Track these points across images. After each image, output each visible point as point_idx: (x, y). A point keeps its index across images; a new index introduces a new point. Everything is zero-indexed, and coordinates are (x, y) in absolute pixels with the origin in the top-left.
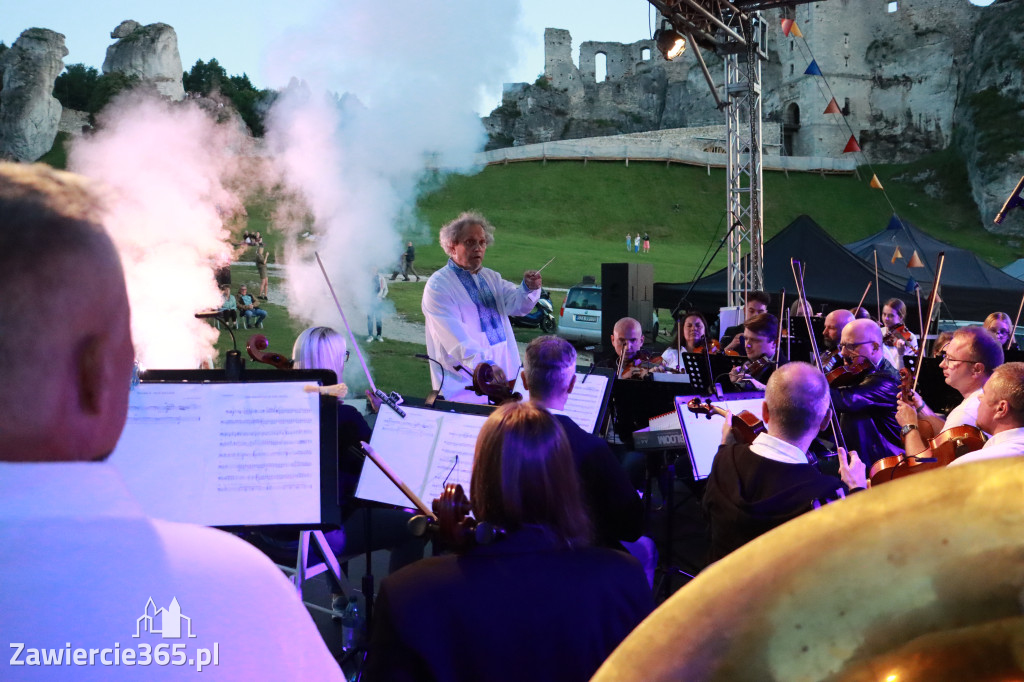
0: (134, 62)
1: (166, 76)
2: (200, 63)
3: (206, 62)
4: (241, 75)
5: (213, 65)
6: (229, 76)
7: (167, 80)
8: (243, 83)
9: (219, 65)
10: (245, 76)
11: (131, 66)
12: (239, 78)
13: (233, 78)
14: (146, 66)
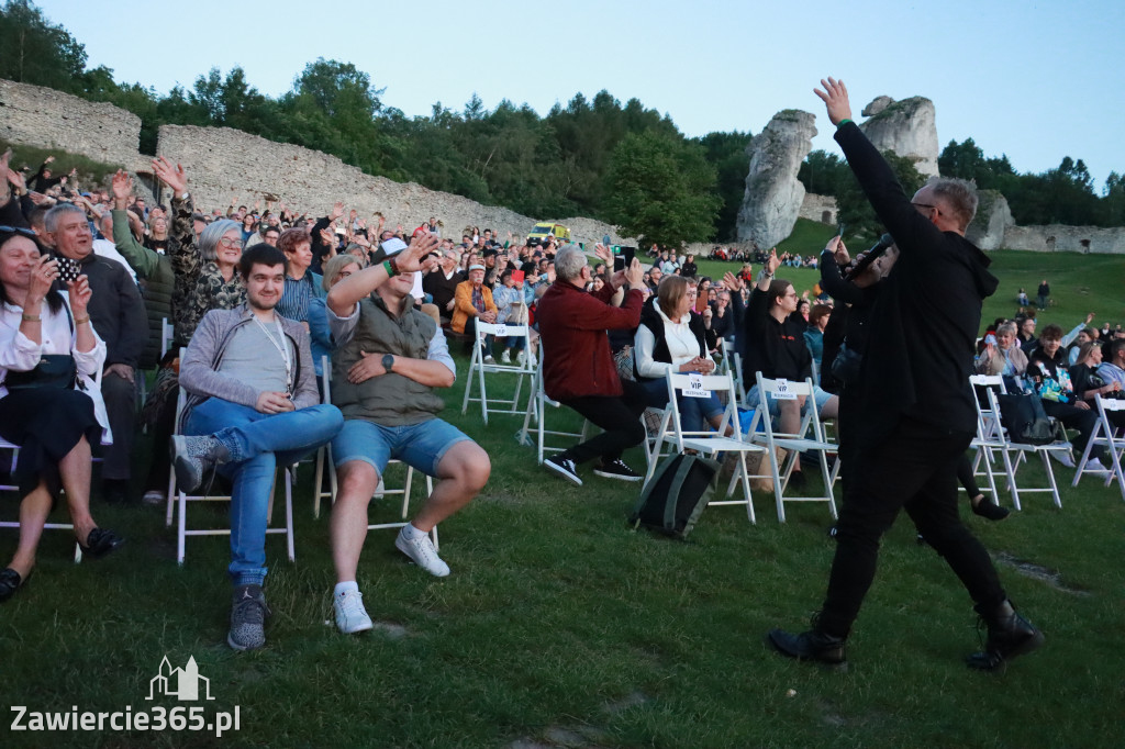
0: (885, 141)
1: (920, 155)
2: (953, 144)
3: (960, 142)
4: (1000, 157)
5: (969, 144)
6: (985, 158)
7: (921, 160)
8: (1002, 165)
9: (975, 146)
10: (1005, 158)
11: (881, 145)
12: (996, 161)
13: (989, 161)
14: (898, 145)
